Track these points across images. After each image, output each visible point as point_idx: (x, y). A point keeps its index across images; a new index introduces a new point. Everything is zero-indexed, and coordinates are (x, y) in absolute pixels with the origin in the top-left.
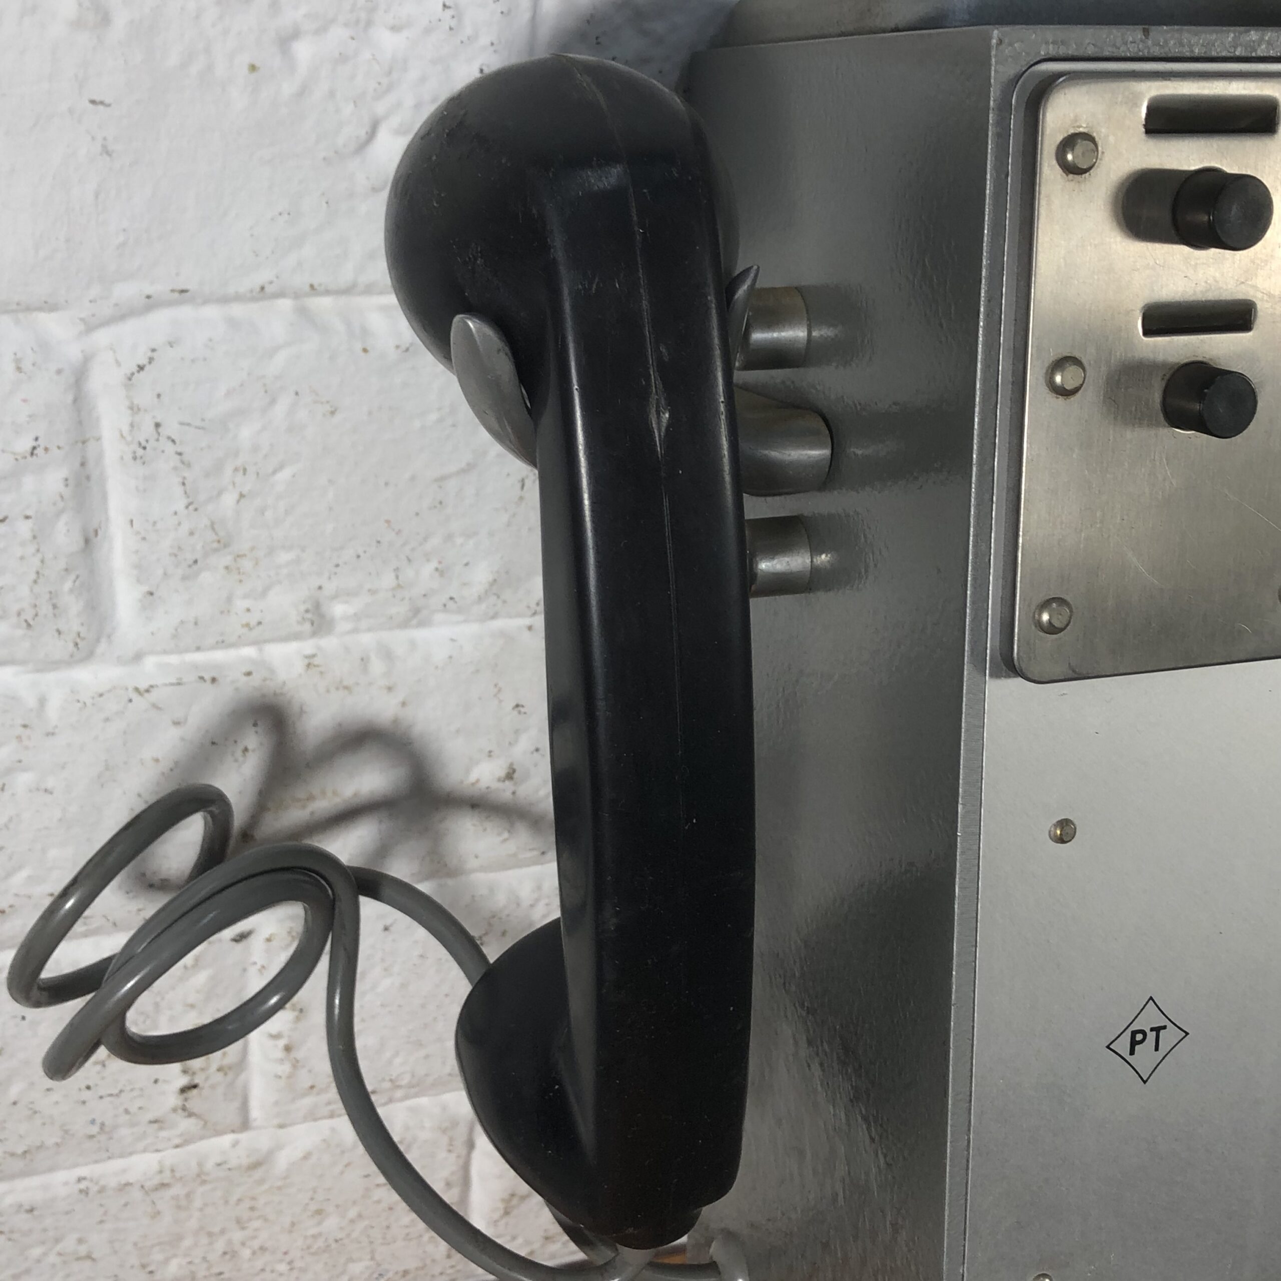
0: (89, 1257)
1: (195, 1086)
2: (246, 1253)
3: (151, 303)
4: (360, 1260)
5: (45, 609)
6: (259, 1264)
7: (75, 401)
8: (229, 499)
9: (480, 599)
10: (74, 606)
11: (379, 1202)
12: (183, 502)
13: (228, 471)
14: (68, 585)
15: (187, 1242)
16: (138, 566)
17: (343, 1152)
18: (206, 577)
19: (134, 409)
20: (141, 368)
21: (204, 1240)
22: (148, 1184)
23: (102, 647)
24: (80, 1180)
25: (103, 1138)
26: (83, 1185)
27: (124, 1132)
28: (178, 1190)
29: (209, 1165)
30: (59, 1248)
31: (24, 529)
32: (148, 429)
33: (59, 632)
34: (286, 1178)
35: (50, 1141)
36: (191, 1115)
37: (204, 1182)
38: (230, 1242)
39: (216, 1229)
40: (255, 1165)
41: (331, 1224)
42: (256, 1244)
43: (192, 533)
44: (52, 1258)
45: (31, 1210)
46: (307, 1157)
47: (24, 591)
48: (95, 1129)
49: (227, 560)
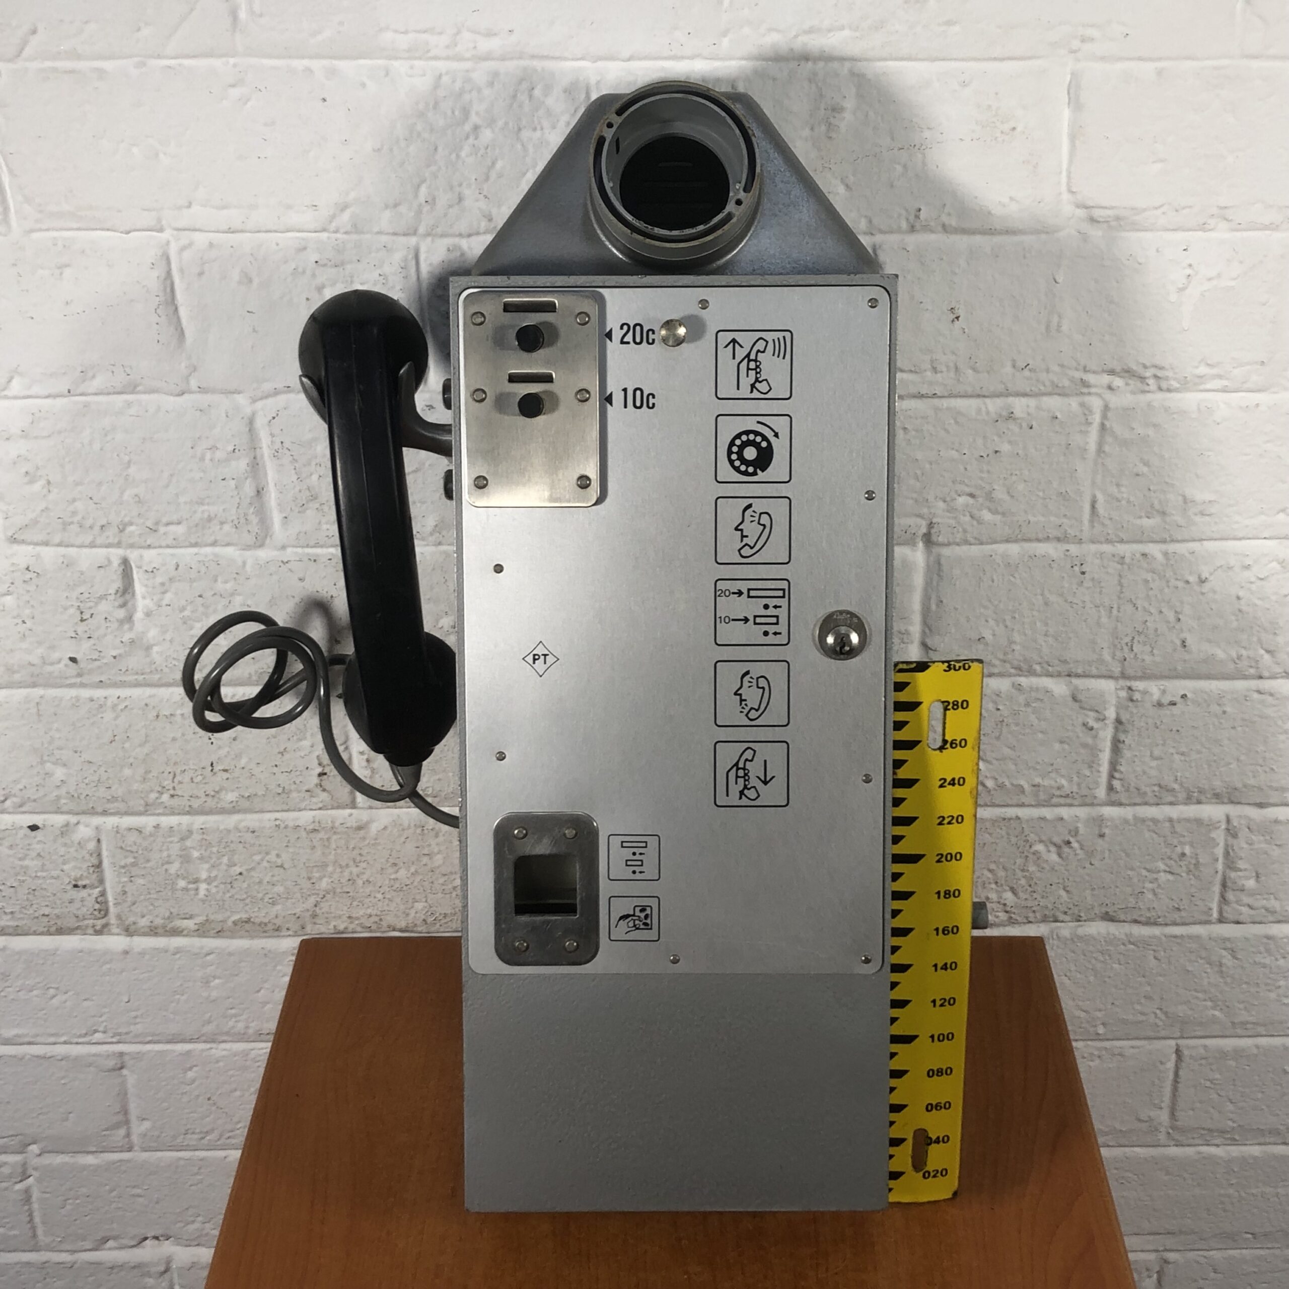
0: (281, 866)
1: (325, 774)
2: (360, 882)
3: (276, 392)
4: (421, 901)
5: (242, 520)
6: (368, 891)
7: (250, 430)
8: (315, 477)
9: (431, 534)
10: (254, 520)
11: (425, 865)
12: (296, 477)
13: (313, 463)
14: (252, 510)
15: (330, 869)
16: (279, 505)
17: (403, 830)
18: (309, 512)
19: (272, 435)
20: (274, 418)
21: (338, 870)
22: (308, 828)
23: (268, 541)
24: (276, 820)
25: (284, 795)
26: (277, 823)
27: (294, 795)
28: (321, 835)
29: (337, 824)
30: (267, 858)
31: (233, 483)
32: (278, 445)
33: (249, 531)
34: (376, 839)
35: (260, 793)
36: (324, 790)
37: (335, 833)
38: (351, 873)
39: (344, 864)
40: (360, 828)
41: (402, 873)
42: (365, 877)
43: (300, 491)
44: (265, 864)
45: (253, 832)
46: (385, 828)
47: (234, 511)
48: (280, 790)
49: (317, 505)
